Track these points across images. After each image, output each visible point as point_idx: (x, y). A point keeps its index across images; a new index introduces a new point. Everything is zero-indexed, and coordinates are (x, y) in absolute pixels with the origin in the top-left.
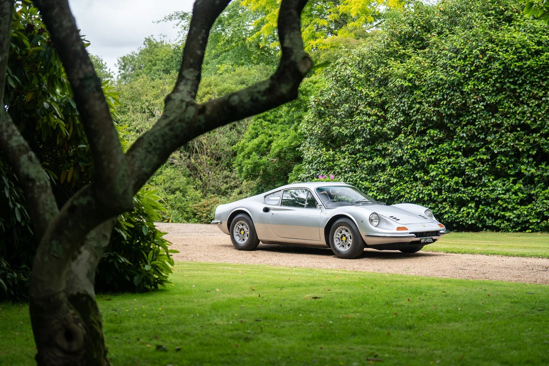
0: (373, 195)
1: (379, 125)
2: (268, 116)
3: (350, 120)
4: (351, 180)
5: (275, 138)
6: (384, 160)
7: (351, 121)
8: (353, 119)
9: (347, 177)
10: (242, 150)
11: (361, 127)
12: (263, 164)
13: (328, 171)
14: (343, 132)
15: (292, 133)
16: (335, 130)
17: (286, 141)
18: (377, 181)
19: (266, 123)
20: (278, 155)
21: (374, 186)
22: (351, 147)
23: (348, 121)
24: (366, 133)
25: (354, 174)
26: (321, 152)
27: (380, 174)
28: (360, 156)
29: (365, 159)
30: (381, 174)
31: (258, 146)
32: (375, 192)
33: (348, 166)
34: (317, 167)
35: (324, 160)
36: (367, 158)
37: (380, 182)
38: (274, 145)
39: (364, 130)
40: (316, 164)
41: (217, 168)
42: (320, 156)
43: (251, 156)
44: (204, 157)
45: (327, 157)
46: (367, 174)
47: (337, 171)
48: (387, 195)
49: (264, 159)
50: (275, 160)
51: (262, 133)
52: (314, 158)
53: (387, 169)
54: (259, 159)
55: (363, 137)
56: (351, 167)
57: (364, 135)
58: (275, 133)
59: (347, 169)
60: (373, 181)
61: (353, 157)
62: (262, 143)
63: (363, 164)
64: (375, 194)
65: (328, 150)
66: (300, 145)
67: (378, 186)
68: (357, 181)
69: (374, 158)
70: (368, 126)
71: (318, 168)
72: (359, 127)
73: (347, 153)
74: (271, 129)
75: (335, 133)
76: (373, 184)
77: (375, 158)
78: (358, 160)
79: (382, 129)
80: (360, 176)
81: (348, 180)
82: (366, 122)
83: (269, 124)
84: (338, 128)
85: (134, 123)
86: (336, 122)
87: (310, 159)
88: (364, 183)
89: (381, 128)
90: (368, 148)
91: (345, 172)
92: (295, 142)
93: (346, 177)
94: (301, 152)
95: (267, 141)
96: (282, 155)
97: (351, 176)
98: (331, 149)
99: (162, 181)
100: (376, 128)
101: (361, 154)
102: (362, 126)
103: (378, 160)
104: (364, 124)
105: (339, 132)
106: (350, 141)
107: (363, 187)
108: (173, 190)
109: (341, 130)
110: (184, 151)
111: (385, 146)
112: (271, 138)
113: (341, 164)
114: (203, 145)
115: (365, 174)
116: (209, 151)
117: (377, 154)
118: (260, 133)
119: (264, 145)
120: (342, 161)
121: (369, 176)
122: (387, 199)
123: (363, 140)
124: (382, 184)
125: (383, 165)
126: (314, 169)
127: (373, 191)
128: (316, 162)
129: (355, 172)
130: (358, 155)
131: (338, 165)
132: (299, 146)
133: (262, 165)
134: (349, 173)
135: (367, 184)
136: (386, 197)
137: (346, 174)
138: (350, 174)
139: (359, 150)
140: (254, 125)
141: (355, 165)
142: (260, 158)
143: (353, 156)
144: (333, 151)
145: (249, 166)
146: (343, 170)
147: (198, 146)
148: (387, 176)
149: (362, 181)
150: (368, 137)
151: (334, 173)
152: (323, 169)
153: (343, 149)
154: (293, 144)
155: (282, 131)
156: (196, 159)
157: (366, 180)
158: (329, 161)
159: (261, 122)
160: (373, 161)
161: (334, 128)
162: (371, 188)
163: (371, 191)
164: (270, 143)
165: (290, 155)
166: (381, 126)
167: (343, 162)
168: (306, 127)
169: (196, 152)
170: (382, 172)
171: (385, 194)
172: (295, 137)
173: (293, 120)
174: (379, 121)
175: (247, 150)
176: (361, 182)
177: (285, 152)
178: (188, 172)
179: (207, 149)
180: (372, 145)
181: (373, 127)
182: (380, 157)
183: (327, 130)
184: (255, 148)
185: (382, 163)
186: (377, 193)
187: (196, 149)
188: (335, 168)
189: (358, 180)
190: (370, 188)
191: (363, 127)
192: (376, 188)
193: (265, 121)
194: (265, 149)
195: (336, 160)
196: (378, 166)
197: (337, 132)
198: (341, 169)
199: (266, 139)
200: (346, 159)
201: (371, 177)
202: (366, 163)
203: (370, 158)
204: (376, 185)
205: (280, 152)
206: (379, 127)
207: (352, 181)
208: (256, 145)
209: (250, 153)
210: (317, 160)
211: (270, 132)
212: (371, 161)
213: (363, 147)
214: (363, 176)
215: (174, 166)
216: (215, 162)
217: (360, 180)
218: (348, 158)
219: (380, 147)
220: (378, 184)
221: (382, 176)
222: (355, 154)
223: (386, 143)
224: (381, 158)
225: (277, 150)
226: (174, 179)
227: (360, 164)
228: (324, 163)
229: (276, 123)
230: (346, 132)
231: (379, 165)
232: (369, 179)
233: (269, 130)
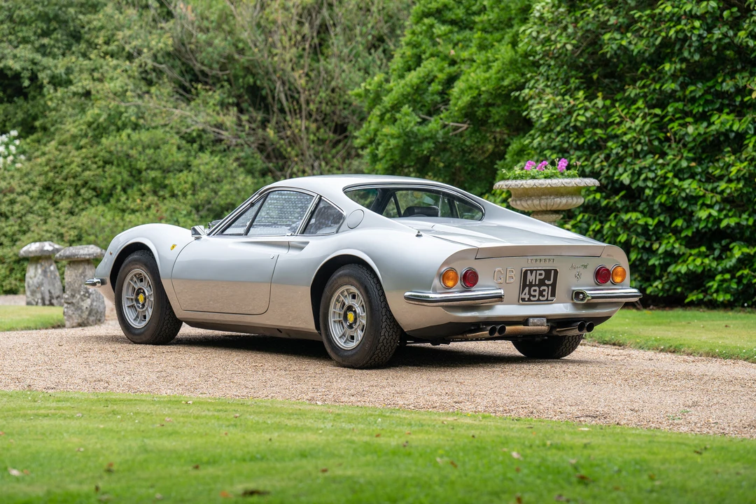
0: (710, 215)
1: (725, 23)
2: (450, 10)
3: (648, 12)
4: (651, 175)
5: (463, 67)
6: (740, 121)
7: (652, 16)
8: (657, 11)
9: (641, 169)
10: (377, 99)
11: (677, 32)
12: (431, 138)
13: (592, 154)
14: (632, 47)
15: (504, 52)
16: (611, 42)
17: (487, 75)
18: (721, 178)
19: (444, 28)
20: (469, 114)
21: (712, 191)
22: (652, 87)
23: (640, 17)
24: (690, 46)
25: (661, 161)
26: (572, 103)
27: (727, 159)
28: (676, 110)
29: (689, 120)
30: (729, 159)
31: (419, 90)
32: (717, 207)
33: (645, 139)
34: (563, 142)
35: (578, 124)
36: (694, 116)
37: (730, 181)
38: (459, 85)
39: (686, 39)
40: (559, 133)
41: (334, 151)
42: (570, 112)
43: (398, 116)
44: (303, 123)
45: (588, 114)
46: (693, 160)
47: (614, 151)
48: (750, 215)
49: (434, 124)
50: (465, 126)
51: (432, 55)
52: (555, 119)
53: (747, 145)
54: (420, 123)
55: (683, 60)
56: (650, 141)
57: (686, 54)
58: (465, 55)
59: (639, 148)
60: (710, 178)
61: (656, 115)
62: (430, 83)
63: (682, 133)
64: (714, 213)
65: (590, 98)
66: (525, 83)
67: (723, 191)
68: (666, 178)
69: (711, 115)
70: (694, 28)
71: (566, 145)
72: (672, 32)
73: (640, 104)
74: (456, 44)
75: (609, 49)
76: (710, 187)
77: (716, 116)
78: (671, 121)
79: (736, 35)
80: (675, 166)
81: (643, 177)
82: (691, 16)
83: (451, 32)
84: (618, 36)
85: (120, 35)
86: (613, 20)
87: (544, 120)
88: (685, 184)
89: (731, 33)
90: (697, 89)
91: (637, 155)
92: (512, 76)
93: (637, 168)
94: (525, 102)
95: (442, 76)
96: (479, 112)
97: (651, 165)
98: (600, 94)
99: (187, 186)
100: (717, 34)
101: (680, 105)
102: (679, 27)
103: (722, 121)
104: (683, 22)
105: (620, 47)
106: (651, 72)
107: (683, 195)
108: (218, 209)
109: (624, 43)
110: (251, 109)
111: (741, 83)
112: (454, 69)
113: (625, 134)
114: (298, 92)
115: (688, 159)
116: (312, 106)
117: (722, 104)
118: (427, 55)
119: (435, 87)
120: (628, 125)
121: (700, 164)
122: (748, 227)
123: (684, 66)
124: (733, 185)
125: (737, 133)
126: (554, 148)
127: (710, 206)
128: (558, 129)
129: (663, 155)
130: (670, 109)
131: (616, 136)
132: (521, 87)
133: (426, 139)
134: (645, 156)
135: (694, 185)
136: (744, 223)
137: (637, 161)
138: (650, 159)
139: (672, 96)
140: (413, 33)
141: (661, 136)
142: (423, 122)
143: (658, 111)
144: (604, 98)
145: (393, 142)
146: (630, 151)
147: (286, 95)
148: (746, 163)
149: (680, 180)
150: (697, 57)
151: (607, 157)
152: (579, 148)
153: (632, 92)
154: (506, 83)
155: (482, 47)
156: (279, 129)
157: (693, 176)
158: (596, 125)
159: (432, 26)
160: (710, 124)
161: (607, 37)
162: (704, 196)
163: (703, 204)
164: (451, 80)
165: (498, 113)
166: (731, 28)
167: (630, 128)
168: (534, 34)
169: (282, 110)
170: (734, 153)
171: (744, 212)
172: (513, 62)
173: (510, 19)
174: (726, 14)
175: (387, 100)
176: (676, 182)
177: (488, 105)
178: (260, 162)
179: (308, 103)
180: (708, 80)
181: (709, 30)
182: (728, 114)
183: (592, 40)
184: (409, 94)
185: (735, 128)
186: (720, 211)
187: (280, 101)
188: (610, 144)
189: (670, 175)
190: (700, 197)
191: (682, 31)
192: (718, 197)
193: (444, 22)
194: (438, 98)
195: (612, 123)
196: (722, 138)
197: (615, 47)
198: (625, 146)
199: (441, 70)
200: (639, 121)
201: (704, 166)
202: (690, 129)
203: (704, 117)
204: (719, 189)
205: (473, 104)
206: (725, 29)
207: (653, 180)
208: (412, 87)
209: (396, 107)
210: (563, 124)
211: (453, 52)
212: (705, 124)
213: (684, 86)
214: (684, 164)
215: (222, 147)
216: (331, 135)
217: (675, 176)
218: (644, 117)
219: (728, 86)
220: (723, 185)
221: (733, 165)
222: (663, 107)
223: (746, 74)
224: (731, 117)
225: (466, 99)
226: (218, 181)
227: (675, 134)
228: (579, 131)
229: (471, 29)
230: (638, 46)
231: (726, 134)
232: (700, 173)
233: (450, 46)
